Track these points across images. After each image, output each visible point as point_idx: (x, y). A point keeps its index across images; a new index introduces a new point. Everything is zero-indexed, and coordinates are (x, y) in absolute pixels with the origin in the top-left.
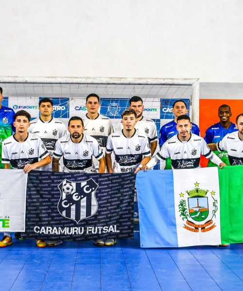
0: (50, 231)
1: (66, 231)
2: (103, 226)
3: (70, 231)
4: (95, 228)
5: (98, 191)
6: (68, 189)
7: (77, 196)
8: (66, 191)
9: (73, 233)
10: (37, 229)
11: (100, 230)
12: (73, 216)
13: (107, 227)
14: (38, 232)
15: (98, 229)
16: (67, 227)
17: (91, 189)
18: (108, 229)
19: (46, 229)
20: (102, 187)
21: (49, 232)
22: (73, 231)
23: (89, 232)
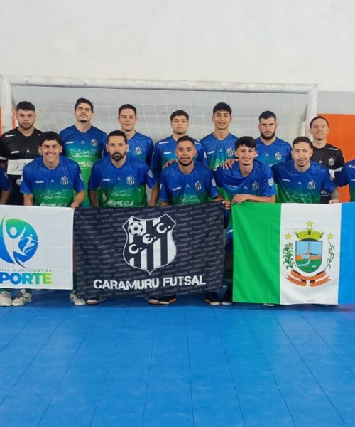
0: (115, 285)
1: (136, 284)
2: (184, 276)
3: (141, 285)
4: (173, 279)
5: (175, 231)
6: (136, 229)
7: (148, 238)
8: (134, 232)
9: (146, 288)
10: (98, 284)
11: (181, 280)
12: (144, 265)
13: (190, 277)
14: (100, 287)
15: (178, 280)
16: (137, 279)
17: (166, 229)
18: (191, 280)
19: (109, 283)
20: (181, 225)
21: (114, 287)
22: (146, 284)
23: (166, 284)
